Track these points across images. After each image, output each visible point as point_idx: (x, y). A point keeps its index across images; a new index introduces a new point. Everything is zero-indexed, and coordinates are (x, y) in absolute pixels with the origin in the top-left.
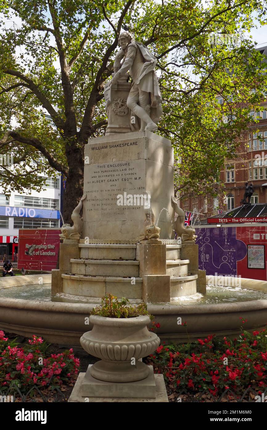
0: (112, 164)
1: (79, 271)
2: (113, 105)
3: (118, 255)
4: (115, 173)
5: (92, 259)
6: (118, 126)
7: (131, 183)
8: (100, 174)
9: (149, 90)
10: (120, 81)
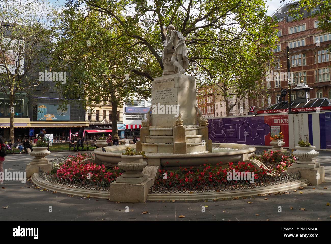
0: (163, 90)
1: (148, 140)
2: (166, 61)
3: (164, 133)
4: (165, 95)
5: (153, 136)
6: (168, 71)
7: (171, 99)
8: (158, 95)
9: (181, 53)
10: (169, 49)
